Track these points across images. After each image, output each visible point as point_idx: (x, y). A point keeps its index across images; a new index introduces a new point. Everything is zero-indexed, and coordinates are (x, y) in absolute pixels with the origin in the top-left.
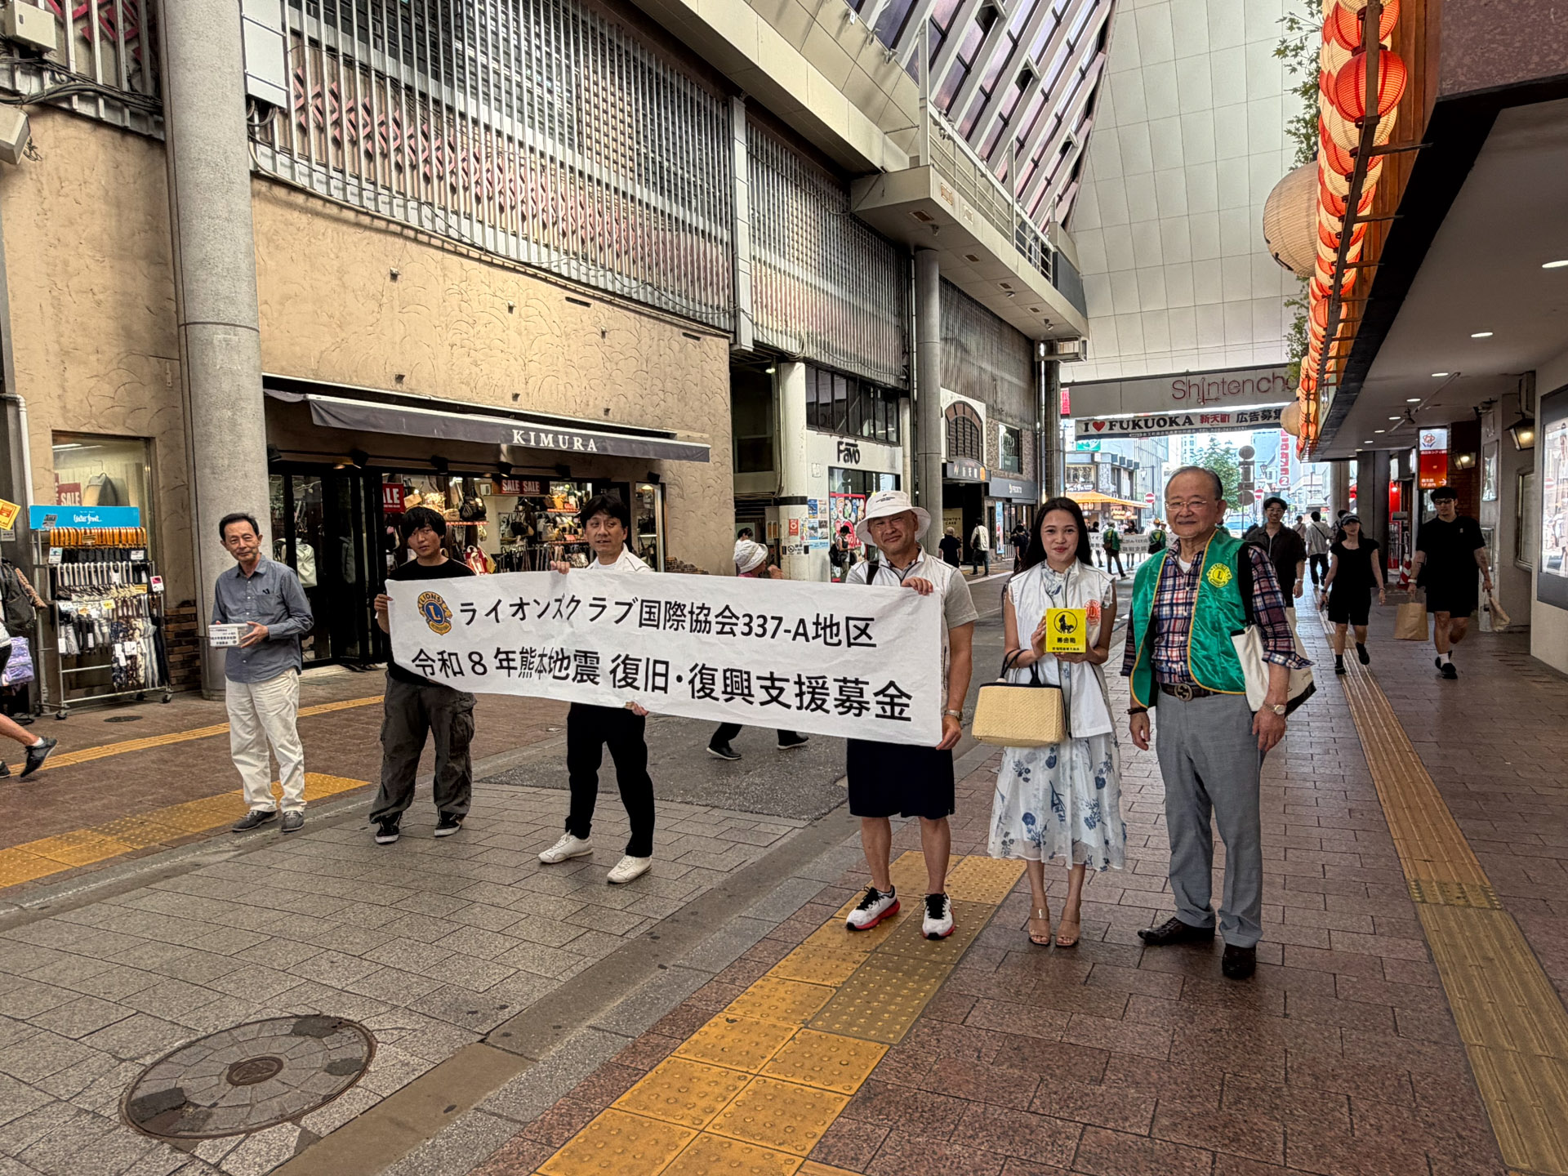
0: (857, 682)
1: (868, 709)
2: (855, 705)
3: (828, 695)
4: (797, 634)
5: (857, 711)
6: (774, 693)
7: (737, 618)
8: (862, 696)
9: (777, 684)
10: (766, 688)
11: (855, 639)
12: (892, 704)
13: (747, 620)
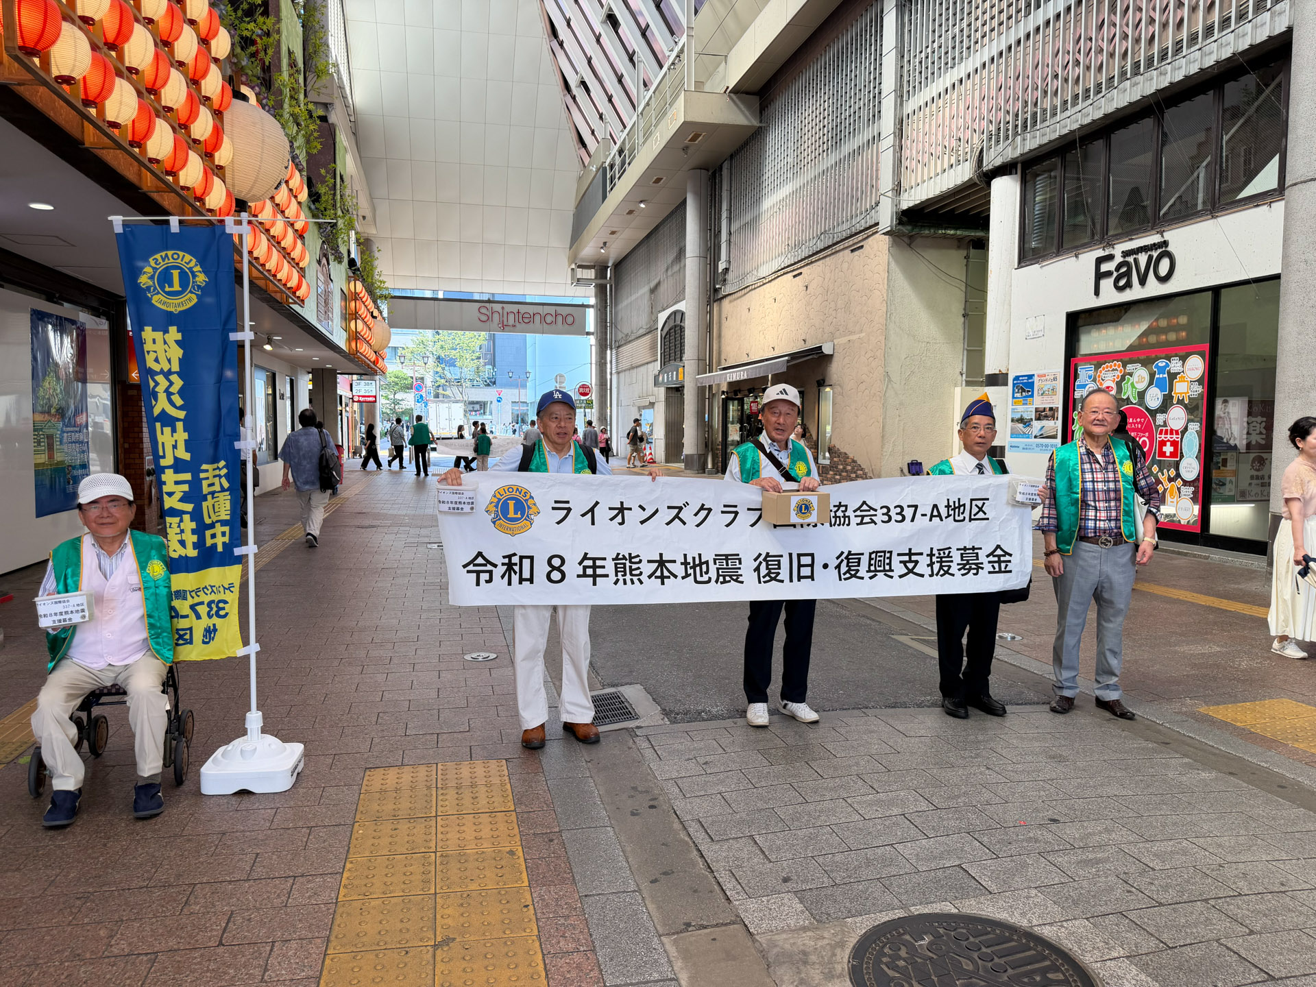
0: (973, 548)
1: (982, 568)
2: (973, 566)
3: (952, 561)
4: (932, 516)
5: (975, 571)
6: (910, 566)
7: (876, 510)
8: (978, 559)
9: (914, 558)
10: (904, 563)
11: (975, 515)
12: (999, 562)
13: (885, 510)
